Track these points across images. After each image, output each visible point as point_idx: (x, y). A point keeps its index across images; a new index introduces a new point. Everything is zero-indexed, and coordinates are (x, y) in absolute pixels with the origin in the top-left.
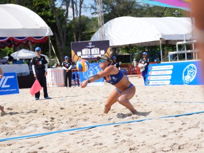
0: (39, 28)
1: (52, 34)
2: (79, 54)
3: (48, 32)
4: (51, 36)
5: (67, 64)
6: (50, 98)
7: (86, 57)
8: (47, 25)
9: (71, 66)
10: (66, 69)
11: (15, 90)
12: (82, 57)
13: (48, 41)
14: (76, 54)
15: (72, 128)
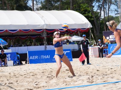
0: (84, 23)
1: (91, 27)
2: (108, 38)
3: (89, 25)
4: (91, 28)
5: (100, 44)
6: (90, 64)
7: (112, 40)
8: (88, 22)
9: (103, 45)
10: (100, 47)
11: (70, 59)
12: (110, 40)
13: (89, 30)
14: (106, 38)
15: (104, 82)
